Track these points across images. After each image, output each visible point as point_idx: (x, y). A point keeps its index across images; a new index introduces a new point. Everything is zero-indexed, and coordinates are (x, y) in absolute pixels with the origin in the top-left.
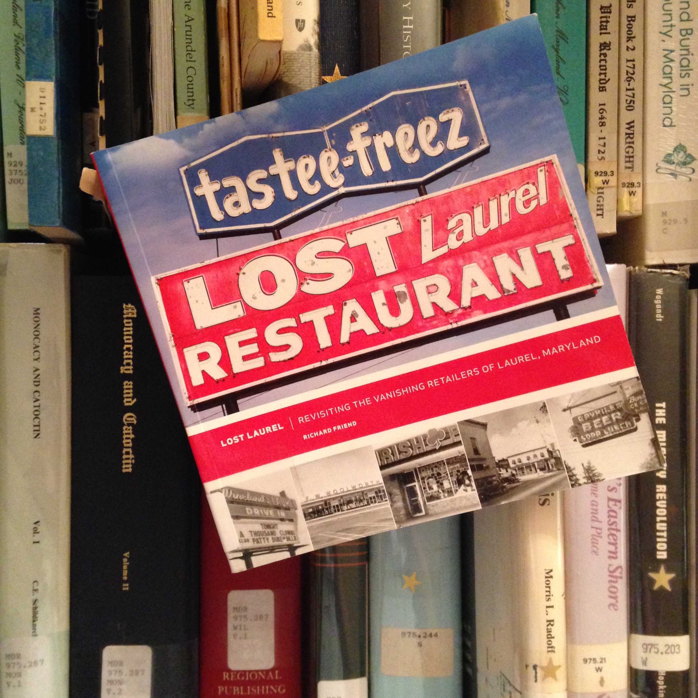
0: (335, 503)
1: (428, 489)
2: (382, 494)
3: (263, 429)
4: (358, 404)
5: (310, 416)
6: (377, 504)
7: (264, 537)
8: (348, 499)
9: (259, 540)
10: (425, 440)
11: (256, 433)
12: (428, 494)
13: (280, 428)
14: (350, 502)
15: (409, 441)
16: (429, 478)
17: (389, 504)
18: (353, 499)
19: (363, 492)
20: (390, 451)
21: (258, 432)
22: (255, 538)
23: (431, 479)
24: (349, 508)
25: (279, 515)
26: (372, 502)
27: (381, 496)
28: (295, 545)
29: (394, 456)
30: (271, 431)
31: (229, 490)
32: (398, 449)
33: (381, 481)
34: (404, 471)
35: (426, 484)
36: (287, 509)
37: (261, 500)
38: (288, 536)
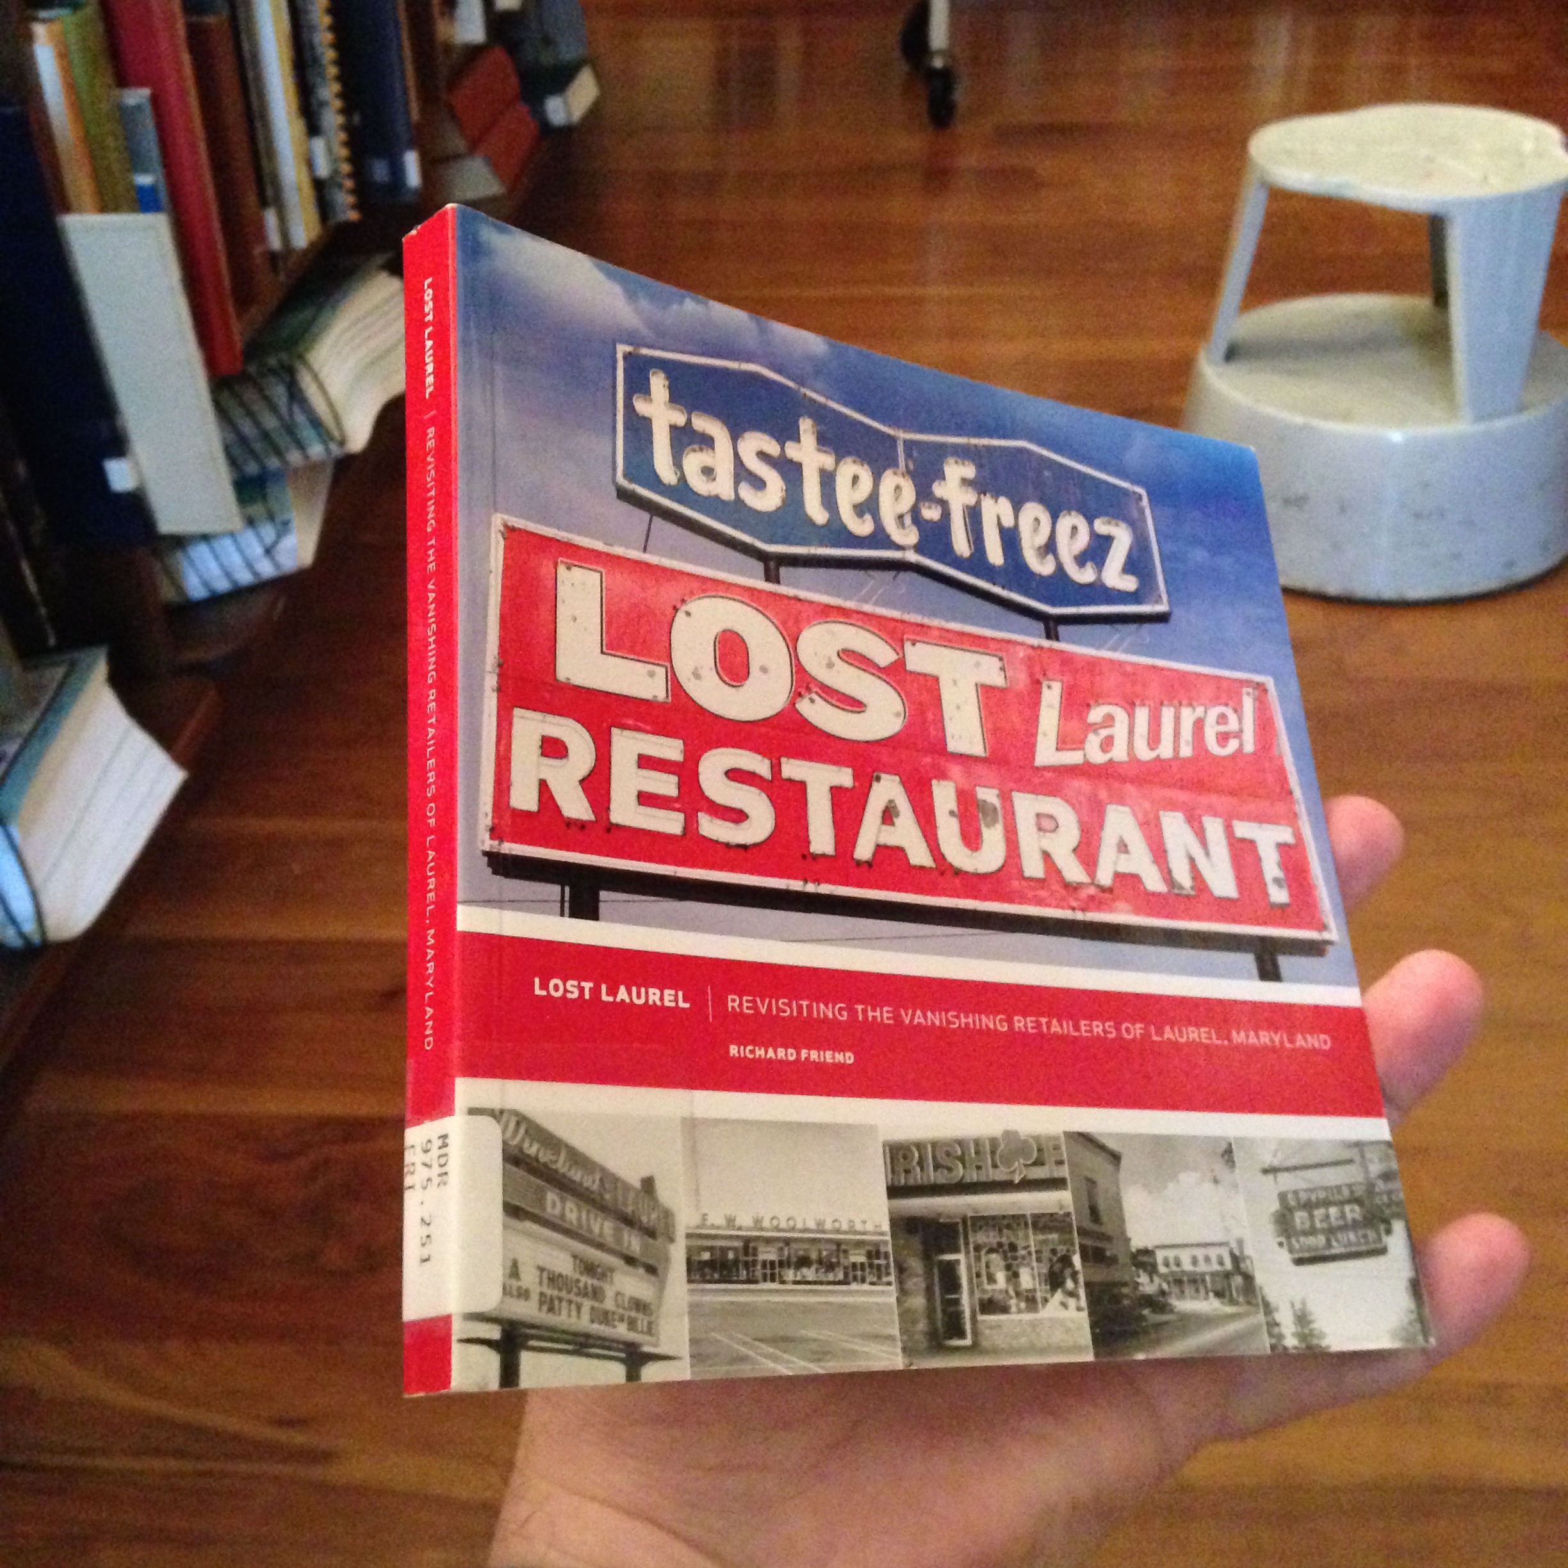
0: (768, 1254)
1: (984, 1278)
2: (882, 1262)
3: (643, 990)
4: (864, 1011)
5: (754, 1001)
6: (866, 1287)
7: (572, 1296)
8: (801, 1253)
9: (556, 1302)
10: (993, 1153)
11: (622, 994)
12: (984, 1291)
13: (682, 1004)
14: (804, 1262)
15: (960, 1142)
16: (991, 1251)
17: (895, 1295)
18: (814, 1256)
19: (838, 1243)
20: (917, 1155)
21: (630, 993)
22: (549, 1292)
23: (994, 1256)
24: (799, 1278)
25: (626, 1244)
26: (855, 1279)
27: (879, 1266)
28: (646, 1349)
29: (922, 1169)
30: (659, 1003)
31: (518, 1124)
32: (934, 1157)
33: (886, 1227)
34: (940, 1215)
35: (983, 1265)
36: (650, 1233)
37: (591, 1183)
38: (633, 1314)
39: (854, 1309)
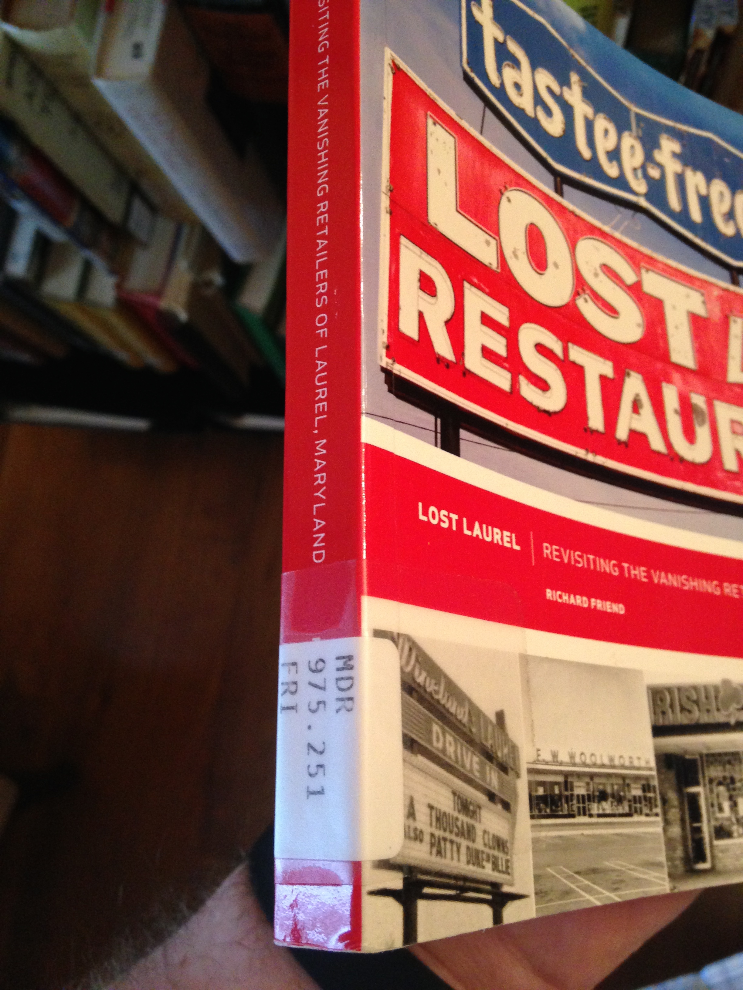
39: (636, 838)
